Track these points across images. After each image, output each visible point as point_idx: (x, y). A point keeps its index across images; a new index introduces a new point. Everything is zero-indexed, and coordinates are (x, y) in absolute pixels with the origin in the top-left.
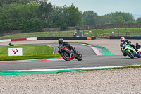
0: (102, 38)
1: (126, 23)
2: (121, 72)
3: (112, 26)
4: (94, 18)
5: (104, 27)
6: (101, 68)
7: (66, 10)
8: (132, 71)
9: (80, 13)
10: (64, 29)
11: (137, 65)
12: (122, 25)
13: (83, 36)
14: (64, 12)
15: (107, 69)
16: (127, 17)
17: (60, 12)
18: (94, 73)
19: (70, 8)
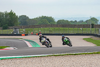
0: (32, 34)
1: (49, 24)
2: (47, 59)
3: (39, 26)
4: (27, 20)
5: (34, 26)
6: (32, 56)
7: (7, 14)
8: (54, 58)
9: (17, 17)
10: (5, 28)
11: (58, 54)
12: (46, 26)
13: (19, 33)
14: (5, 16)
15: (36, 57)
16: (50, 20)
17: (3, 16)
18: (27, 60)
19: (9, 13)
